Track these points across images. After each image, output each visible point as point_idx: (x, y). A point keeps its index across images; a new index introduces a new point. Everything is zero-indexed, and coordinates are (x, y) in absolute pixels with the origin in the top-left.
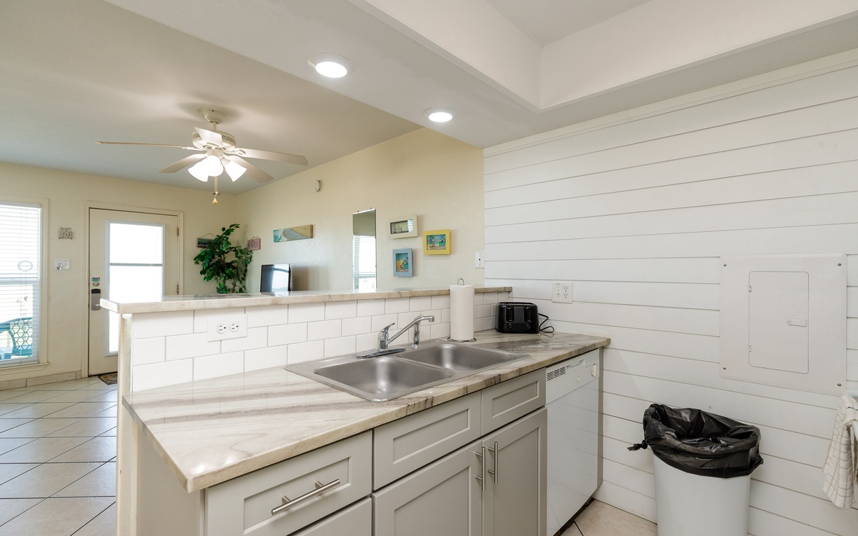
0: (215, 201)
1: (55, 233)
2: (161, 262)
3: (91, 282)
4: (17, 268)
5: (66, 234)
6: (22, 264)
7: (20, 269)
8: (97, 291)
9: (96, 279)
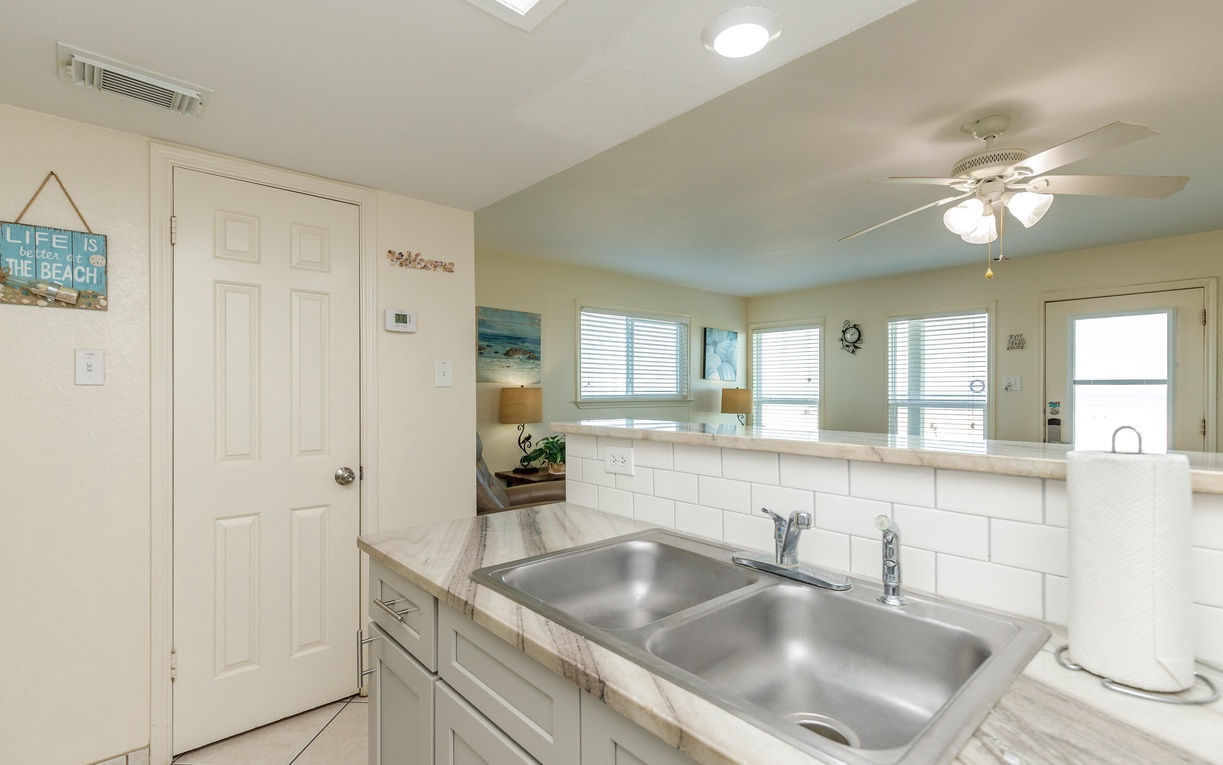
0: (989, 272)
1: (1004, 343)
2: (1164, 376)
3: (1049, 409)
4: (969, 389)
5: (1017, 343)
6: (975, 384)
7: (972, 390)
8: (1054, 422)
9: (1054, 404)
